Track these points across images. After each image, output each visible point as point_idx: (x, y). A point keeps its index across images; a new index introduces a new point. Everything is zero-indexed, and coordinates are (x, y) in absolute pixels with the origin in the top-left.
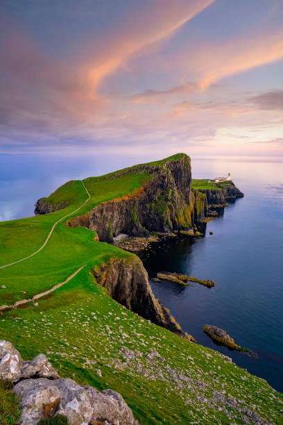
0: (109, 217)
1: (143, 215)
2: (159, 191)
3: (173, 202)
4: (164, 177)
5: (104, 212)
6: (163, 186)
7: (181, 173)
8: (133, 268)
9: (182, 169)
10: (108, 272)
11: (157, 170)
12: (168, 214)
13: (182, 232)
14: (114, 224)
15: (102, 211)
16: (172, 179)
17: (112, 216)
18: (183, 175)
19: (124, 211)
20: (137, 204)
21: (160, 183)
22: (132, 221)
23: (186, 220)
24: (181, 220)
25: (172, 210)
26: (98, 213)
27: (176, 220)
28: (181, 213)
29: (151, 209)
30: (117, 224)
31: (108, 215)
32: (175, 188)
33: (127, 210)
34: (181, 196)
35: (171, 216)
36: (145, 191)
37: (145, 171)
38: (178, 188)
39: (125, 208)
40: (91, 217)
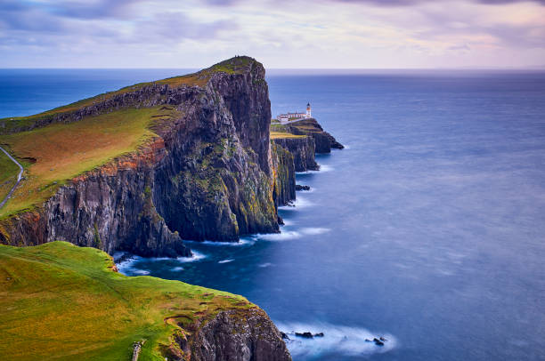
0: (93, 214)
1: (166, 203)
2: (199, 147)
3: (234, 169)
4: (209, 112)
5: (82, 203)
6: (207, 132)
7: (248, 102)
8: (253, 331)
9: (248, 91)
10: (193, 348)
11: (190, 95)
12: (226, 197)
14: (104, 230)
15: (74, 200)
16: (227, 115)
17: (99, 211)
18: (252, 106)
19: (124, 197)
21: (198, 124)
22: (145, 220)
23: (264, 209)
24: (255, 208)
25: (231, 187)
26: (65, 204)
27: (243, 209)
28: (253, 195)
29: (183, 190)
30: (110, 229)
31: (90, 206)
32: (236, 137)
33: (130, 195)
34: (250, 154)
35: (231, 200)
36: (166, 145)
37: (159, 100)
38: (242, 137)
39: (125, 189)
40: (51, 216)
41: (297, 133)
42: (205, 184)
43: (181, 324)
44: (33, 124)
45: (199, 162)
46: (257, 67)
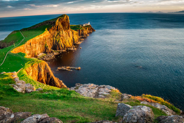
0: (34, 46)
3: (63, 37)
4: (57, 26)
5: (32, 45)
9: (65, 21)
10: (33, 70)
12: (61, 42)
13: (68, 49)
16: (61, 26)
17: (36, 46)
18: (66, 24)
20: (47, 39)
23: (69, 44)
25: (63, 40)
26: (28, 45)
29: (53, 41)
30: (38, 49)
32: (63, 30)
34: (66, 33)
39: (41, 41)
43: (31, 66)
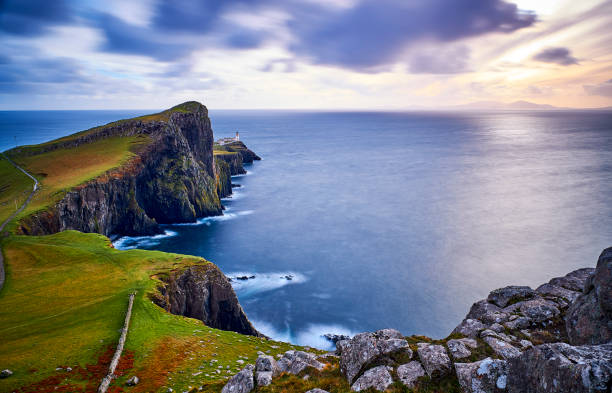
0: (93, 210)
1: (145, 201)
2: (166, 162)
3: (191, 176)
4: (171, 139)
5: (84, 203)
6: (170, 151)
7: (197, 131)
8: (210, 279)
10: (170, 294)
11: (157, 128)
12: (186, 194)
14: (102, 221)
15: (78, 201)
16: (184, 140)
17: (97, 208)
19: (115, 198)
20: (134, 184)
21: (164, 146)
22: (131, 213)
24: (206, 200)
26: (72, 205)
27: (198, 201)
28: (204, 191)
30: (106, 220)
31: (91, 205)
32: (190, 154)
33: (119, 196)
34: (200, 165)
35: (190, 196)
36: (143, 161)
37: (136, 131)
38: (195, 154)
39: (115, 192)
40: (62, 213)
41: (230, 150)
42: (171, 187)
43: (161, 279)
44: (43, 150)
45: (167, 171)
46: (202, 108)
